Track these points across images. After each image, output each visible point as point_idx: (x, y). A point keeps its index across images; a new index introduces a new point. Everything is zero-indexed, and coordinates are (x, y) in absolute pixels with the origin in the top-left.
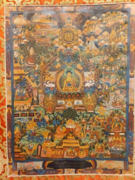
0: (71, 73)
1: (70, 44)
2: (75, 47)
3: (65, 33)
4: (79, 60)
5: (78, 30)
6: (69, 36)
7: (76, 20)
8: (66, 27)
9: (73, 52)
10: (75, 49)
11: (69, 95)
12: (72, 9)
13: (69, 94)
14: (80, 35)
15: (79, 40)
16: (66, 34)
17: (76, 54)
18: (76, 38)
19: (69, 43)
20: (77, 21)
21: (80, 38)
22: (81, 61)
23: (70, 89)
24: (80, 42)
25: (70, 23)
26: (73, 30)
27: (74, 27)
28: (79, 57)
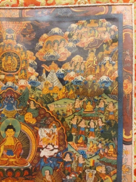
0: (14, 130)
1: (13, 76)
2: (22, 82)
3: (3, 56)
4: (29, 106)
5: (28, 51)
6: (9, 62)
7: (24, 33)
8: (4, 46)
9: (18, 91)
10: (22, 86)
11: (9, 173)
12: (16, 14)
13: (10, 169)
14: (30, 61)
15: (30, 69)
16: (4, 59)
17: (24, 94)
18: (23, 66)
19: (10, 75)
20: (24, 36)
21: (31, 66)
22: (32, 107)
23: (12, 160)
24: (32, 74)
25: (12, 39)
26: (18, 51)
27: (19, 45)
28: (29, 101)
